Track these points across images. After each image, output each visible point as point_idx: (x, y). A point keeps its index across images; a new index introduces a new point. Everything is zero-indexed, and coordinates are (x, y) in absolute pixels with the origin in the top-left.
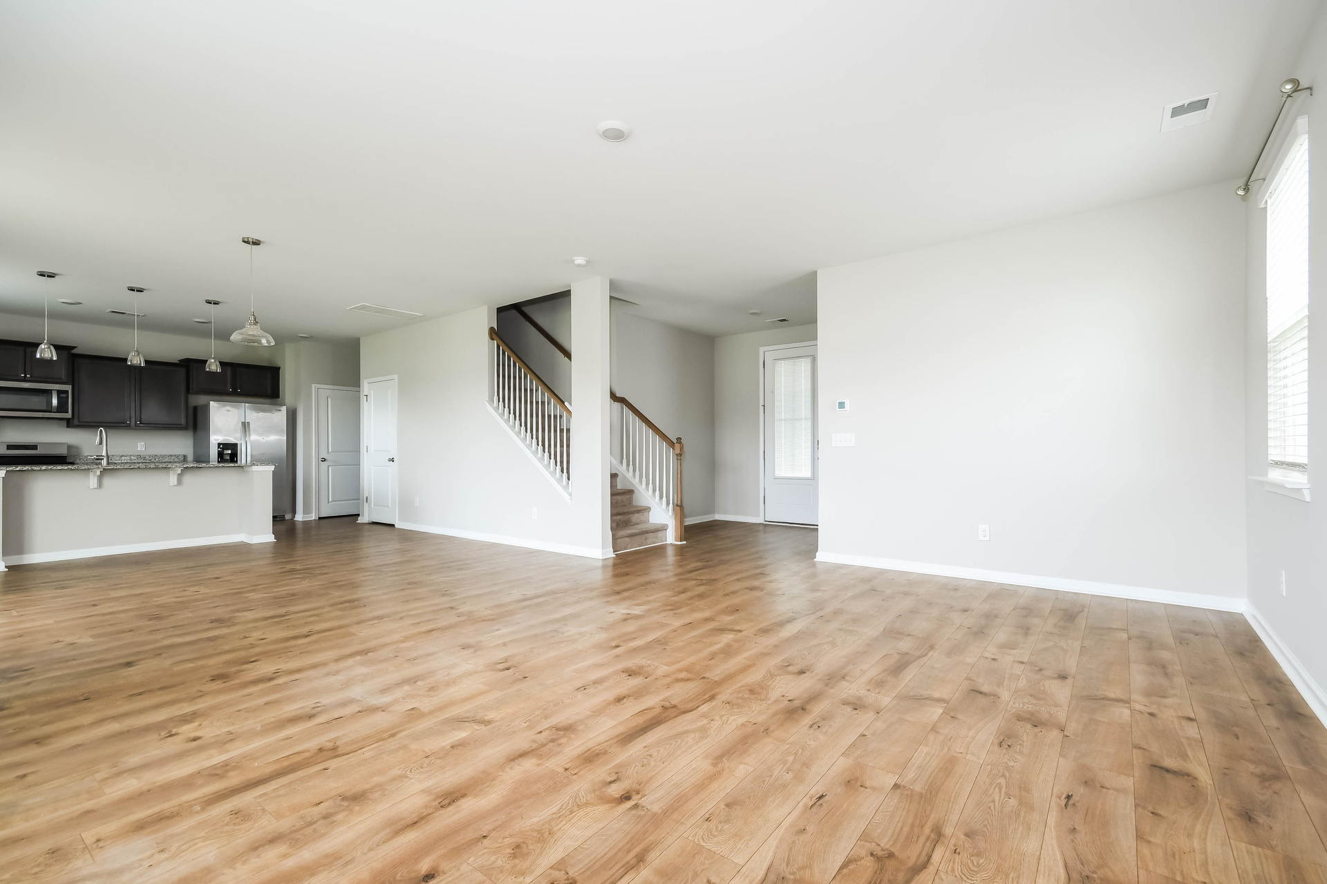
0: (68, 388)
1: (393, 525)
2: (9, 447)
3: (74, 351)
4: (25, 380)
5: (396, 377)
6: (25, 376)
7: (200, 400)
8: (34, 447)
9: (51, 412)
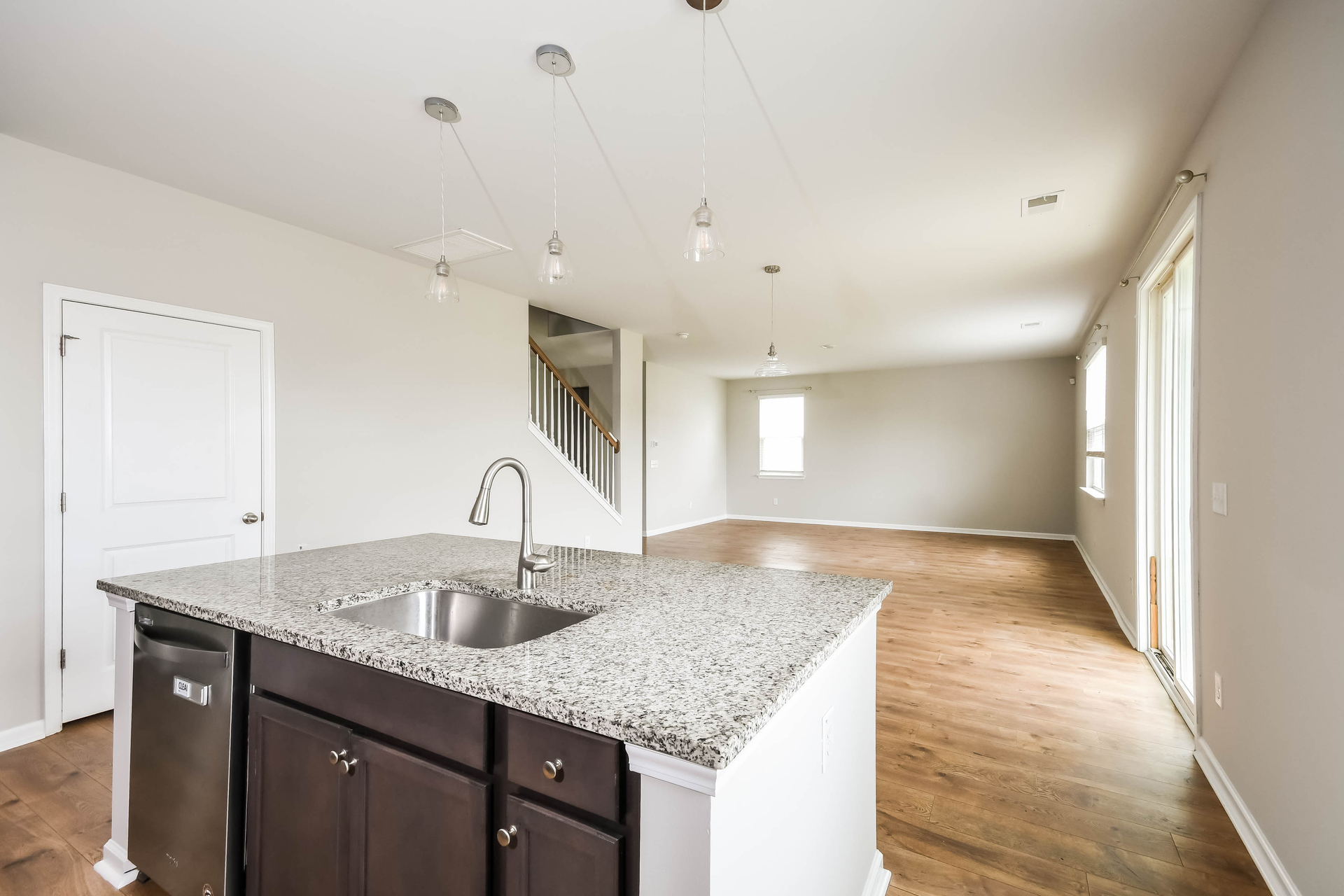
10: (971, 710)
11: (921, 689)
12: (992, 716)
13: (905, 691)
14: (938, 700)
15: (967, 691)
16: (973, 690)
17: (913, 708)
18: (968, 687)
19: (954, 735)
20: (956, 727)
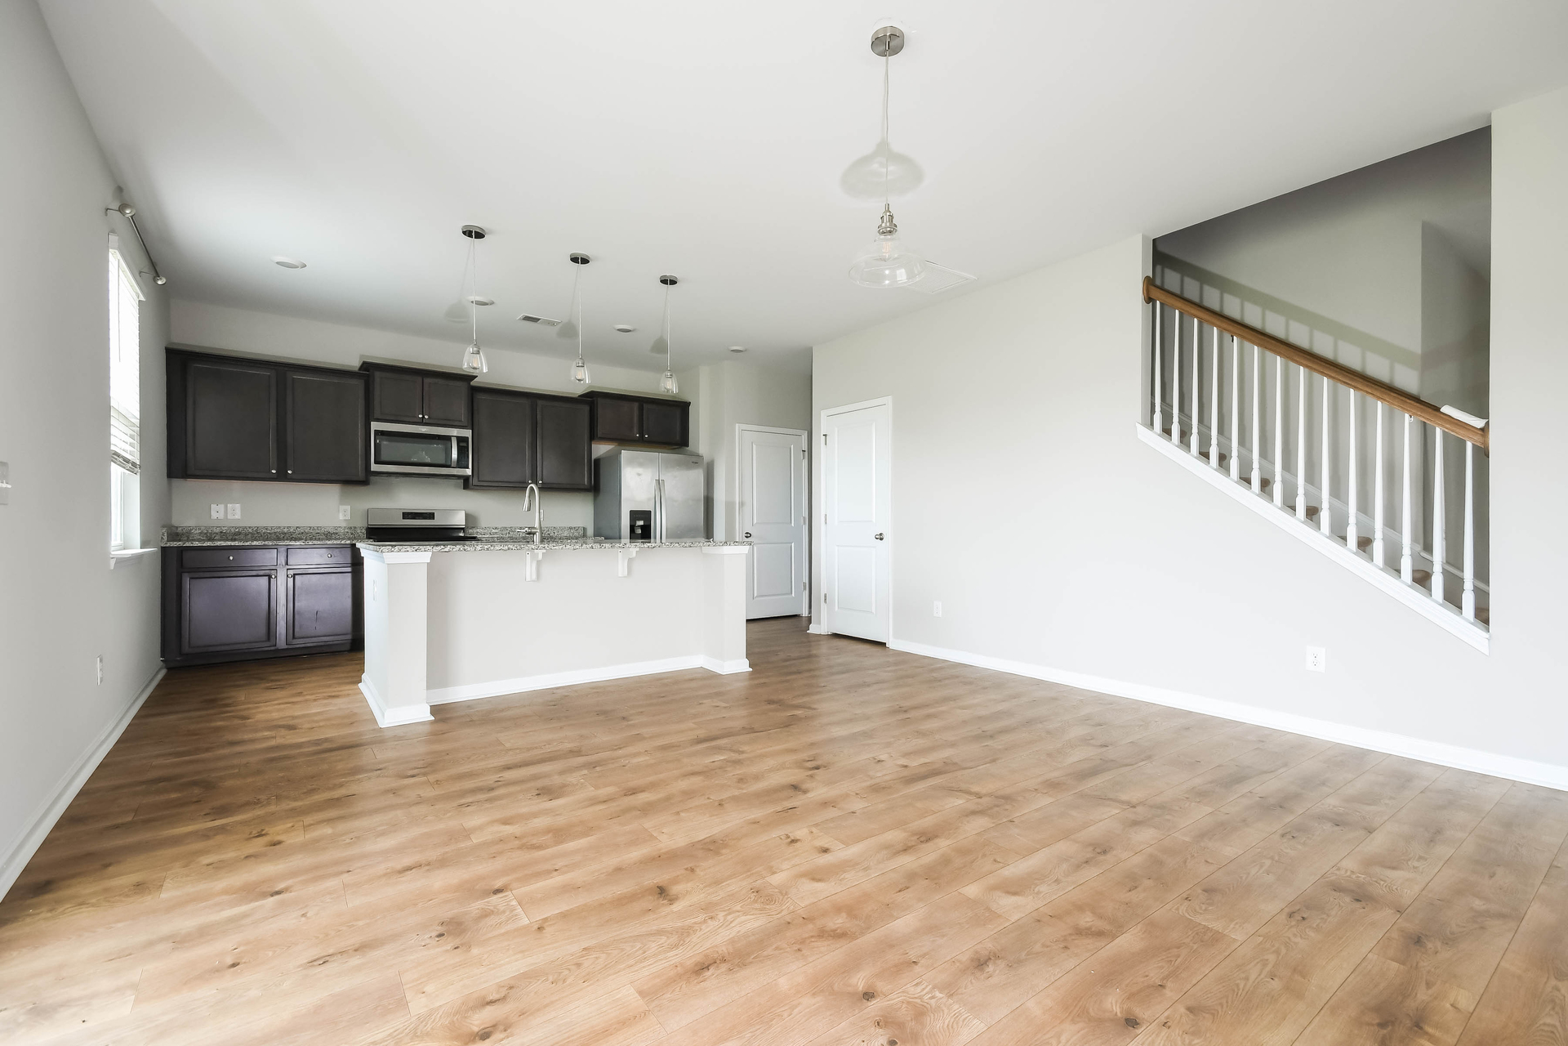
0: (467, 433)
1: (884, 644)
2: (406, 515)
3: (472, 383)
4: (422, 423)
5: (889, 400)
6: (423, 417)
7: (601, 449)
8: (431, 516)
9: (449, 466)
10: (383, 834)
11: (480, 828)
12: (348, 841)
13: (498, 815)
14: (441, 826)
15: (407, 861)
16: (399, 866)
17: (463, 801)
18: (410, 869)
19: (391, 799)
20: (392, 807)
